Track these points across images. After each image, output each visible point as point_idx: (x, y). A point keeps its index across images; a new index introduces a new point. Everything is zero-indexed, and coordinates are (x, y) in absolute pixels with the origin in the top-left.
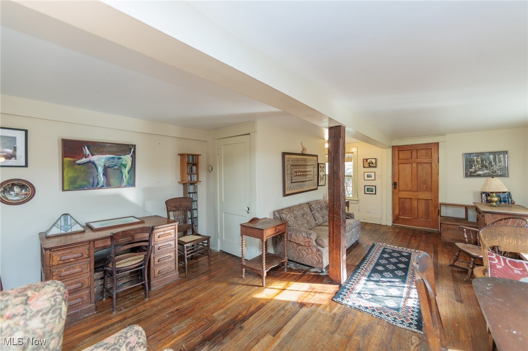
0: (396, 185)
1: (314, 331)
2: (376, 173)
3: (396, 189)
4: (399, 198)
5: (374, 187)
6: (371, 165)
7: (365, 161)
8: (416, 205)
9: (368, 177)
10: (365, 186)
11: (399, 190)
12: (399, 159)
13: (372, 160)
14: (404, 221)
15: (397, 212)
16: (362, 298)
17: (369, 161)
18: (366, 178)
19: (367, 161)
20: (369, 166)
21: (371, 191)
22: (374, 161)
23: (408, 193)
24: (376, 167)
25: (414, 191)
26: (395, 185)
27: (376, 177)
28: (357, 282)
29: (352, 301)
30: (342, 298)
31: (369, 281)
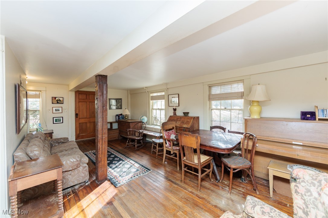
0: (78, 115)
1: (135, 203)
2: (63, 108)
3: (77, 117)
4: (79, 123)
5: (61, 118)
6: (59, 102)
7: (53, 98)
8: (89, 126)
9: (56, 111)
10: (53, 118)
11: (79, 118)
12: (79, 99)
13: (60, 98)
14: (83, 137)
15: (78, 133)
16: (123, 176)
17: (57, 99)
18: (54, 111)
19: (55, 99)
20: (58, 102)
21: (59, 121)
22: (61, 99)
23: (85, 119)
24: (63, 103)
25: (88, 118)
26: (76, 115)
27: (63, 111)
28: (111, 173)
29: (123, 180)
30: (119, 183)
31: (113, 169)
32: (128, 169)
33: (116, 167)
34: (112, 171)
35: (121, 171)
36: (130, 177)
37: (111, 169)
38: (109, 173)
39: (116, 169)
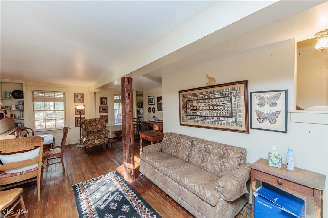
16: (108, 180)
28: (121, 184)
29: (109, 176)
30: (114, 174)
31: (117, 190)
32: (98, 189)
33: (113, 194)
34: (119, 187)
35: (108, 186)
36: (101, 179)
37: (120, 190)
38: (122, 184)
39: (114, 189)
